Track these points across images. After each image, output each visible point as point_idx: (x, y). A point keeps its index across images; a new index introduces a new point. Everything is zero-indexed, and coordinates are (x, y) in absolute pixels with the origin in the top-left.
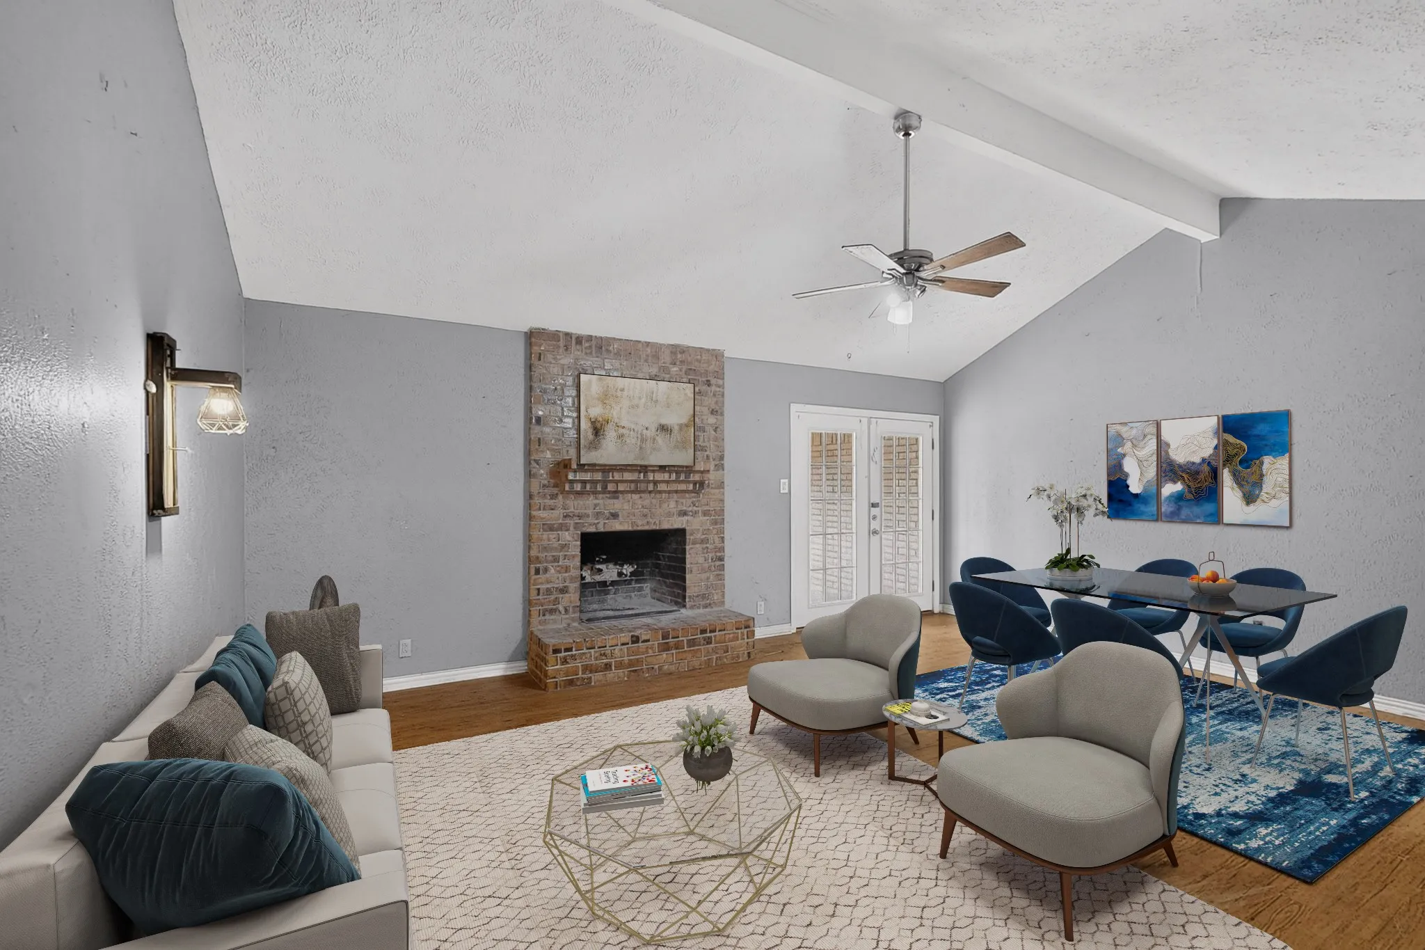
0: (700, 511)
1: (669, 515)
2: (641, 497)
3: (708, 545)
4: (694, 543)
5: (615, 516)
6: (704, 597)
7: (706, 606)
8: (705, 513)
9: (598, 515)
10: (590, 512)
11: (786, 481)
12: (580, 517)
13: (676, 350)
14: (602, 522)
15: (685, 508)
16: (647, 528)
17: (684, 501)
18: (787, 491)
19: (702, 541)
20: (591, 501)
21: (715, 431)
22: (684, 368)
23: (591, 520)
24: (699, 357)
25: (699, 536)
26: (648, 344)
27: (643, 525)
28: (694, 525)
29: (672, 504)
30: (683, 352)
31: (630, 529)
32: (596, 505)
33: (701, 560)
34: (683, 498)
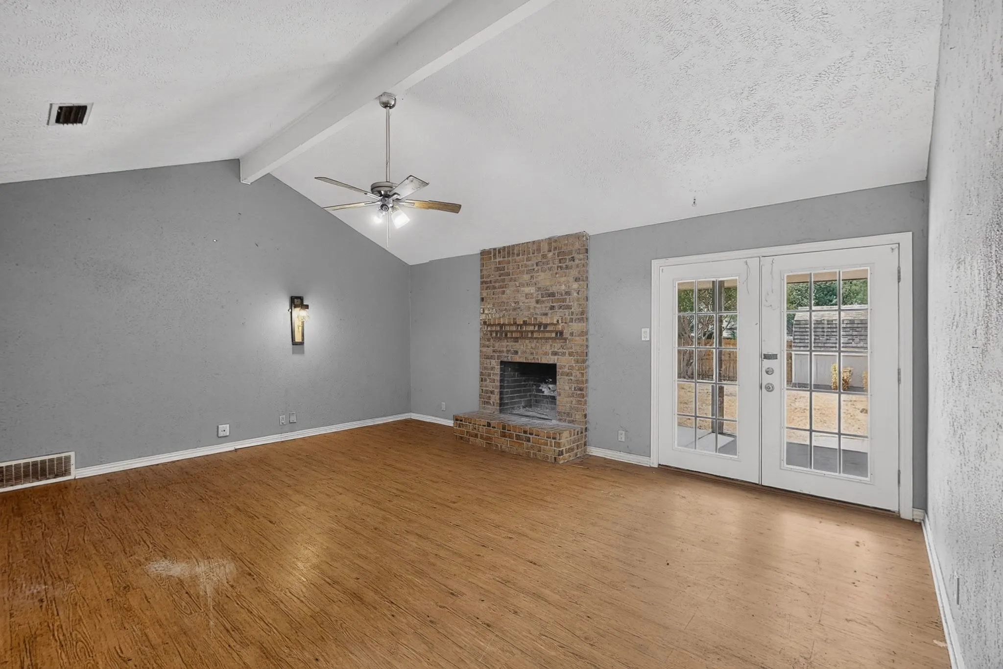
0: (567, 353)
1: (546, 354)
2: (530, 342)
3: (571, 378)
4: (562, 374)
5: (516, 352)
6: (568, 414)
7: (570, 422)
8: (570, 354)
9: (508, 351)
10: (505, 349)
11: (648, 330)
12: (500, 352)
13: (550, 241)
14: (510, 355)
15: (556, 350)
16: (533, 361)
17: (556, 345)
18: (648, 339)
19: (567, 375)
20: (505, 343)
21: (578, 293)
22: (556, 252)
23: (505, 354)
24: (567, 242)
25: (566, 370)
26: (534, 242)
27: (531, 359)
28: (563, 362)
29: (548, 347)
30: (556, 241)
31: (525, 361)
32: (507, 346)
33: (567, 388)
34: (555, 343)
